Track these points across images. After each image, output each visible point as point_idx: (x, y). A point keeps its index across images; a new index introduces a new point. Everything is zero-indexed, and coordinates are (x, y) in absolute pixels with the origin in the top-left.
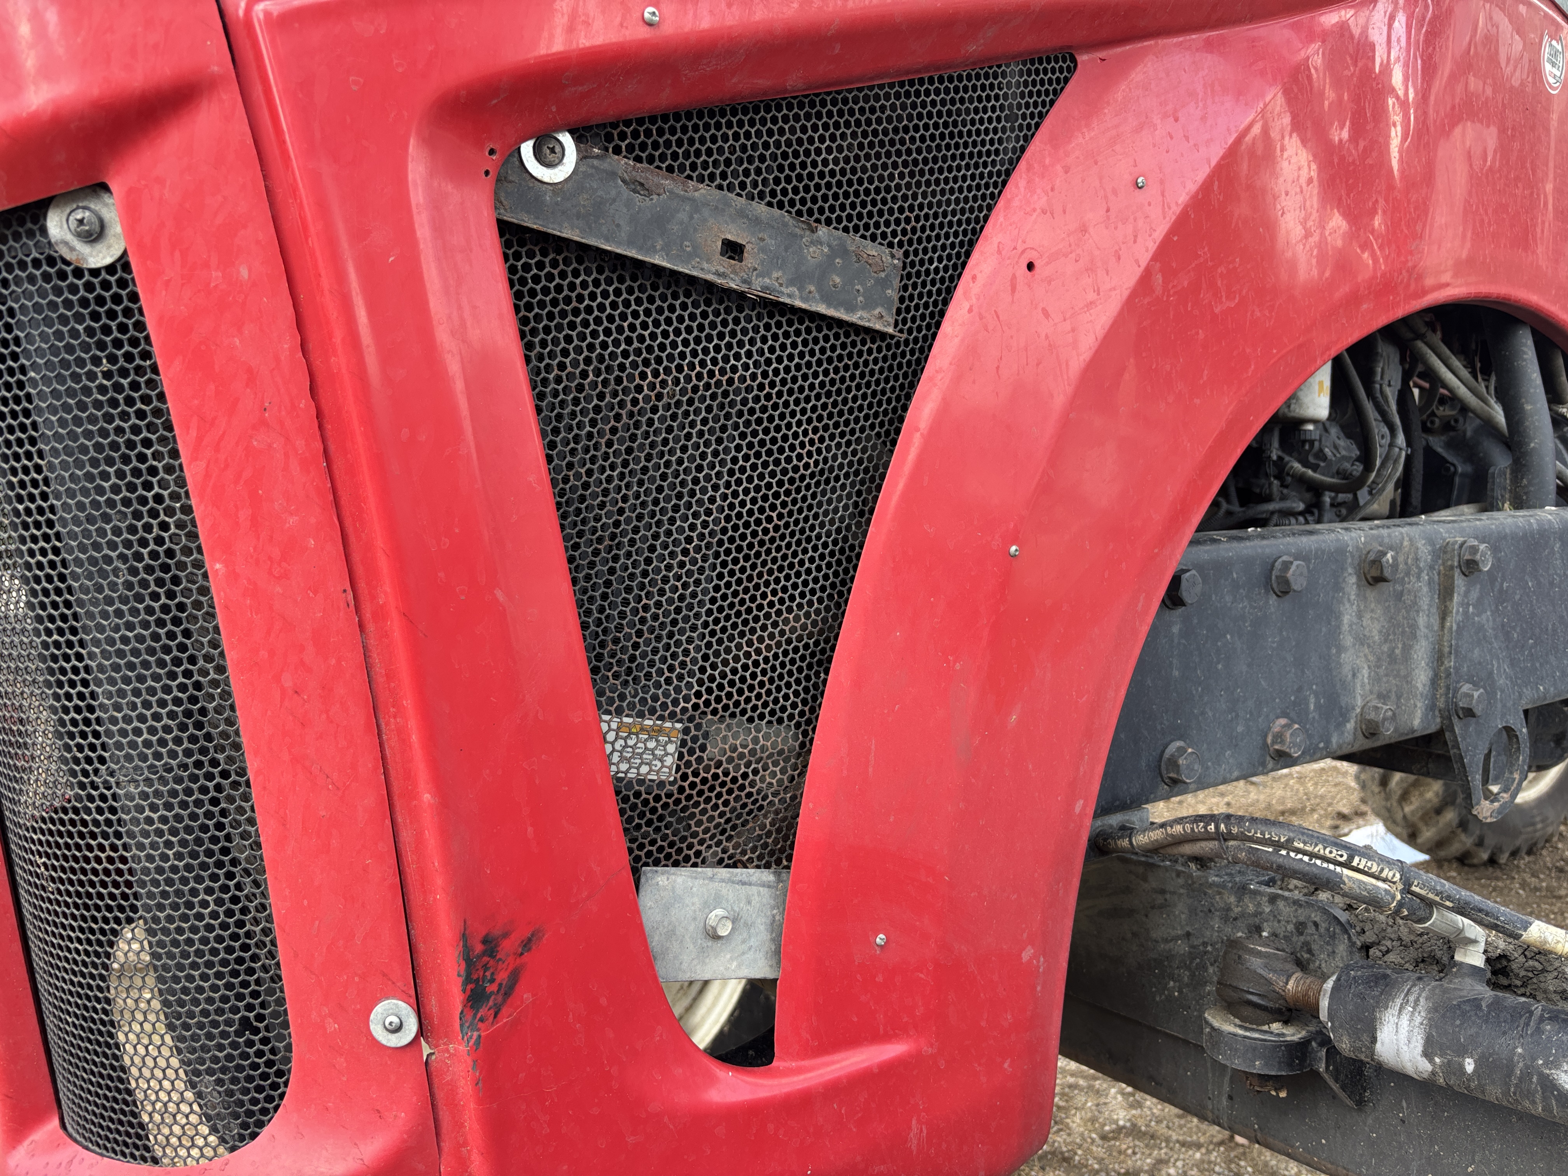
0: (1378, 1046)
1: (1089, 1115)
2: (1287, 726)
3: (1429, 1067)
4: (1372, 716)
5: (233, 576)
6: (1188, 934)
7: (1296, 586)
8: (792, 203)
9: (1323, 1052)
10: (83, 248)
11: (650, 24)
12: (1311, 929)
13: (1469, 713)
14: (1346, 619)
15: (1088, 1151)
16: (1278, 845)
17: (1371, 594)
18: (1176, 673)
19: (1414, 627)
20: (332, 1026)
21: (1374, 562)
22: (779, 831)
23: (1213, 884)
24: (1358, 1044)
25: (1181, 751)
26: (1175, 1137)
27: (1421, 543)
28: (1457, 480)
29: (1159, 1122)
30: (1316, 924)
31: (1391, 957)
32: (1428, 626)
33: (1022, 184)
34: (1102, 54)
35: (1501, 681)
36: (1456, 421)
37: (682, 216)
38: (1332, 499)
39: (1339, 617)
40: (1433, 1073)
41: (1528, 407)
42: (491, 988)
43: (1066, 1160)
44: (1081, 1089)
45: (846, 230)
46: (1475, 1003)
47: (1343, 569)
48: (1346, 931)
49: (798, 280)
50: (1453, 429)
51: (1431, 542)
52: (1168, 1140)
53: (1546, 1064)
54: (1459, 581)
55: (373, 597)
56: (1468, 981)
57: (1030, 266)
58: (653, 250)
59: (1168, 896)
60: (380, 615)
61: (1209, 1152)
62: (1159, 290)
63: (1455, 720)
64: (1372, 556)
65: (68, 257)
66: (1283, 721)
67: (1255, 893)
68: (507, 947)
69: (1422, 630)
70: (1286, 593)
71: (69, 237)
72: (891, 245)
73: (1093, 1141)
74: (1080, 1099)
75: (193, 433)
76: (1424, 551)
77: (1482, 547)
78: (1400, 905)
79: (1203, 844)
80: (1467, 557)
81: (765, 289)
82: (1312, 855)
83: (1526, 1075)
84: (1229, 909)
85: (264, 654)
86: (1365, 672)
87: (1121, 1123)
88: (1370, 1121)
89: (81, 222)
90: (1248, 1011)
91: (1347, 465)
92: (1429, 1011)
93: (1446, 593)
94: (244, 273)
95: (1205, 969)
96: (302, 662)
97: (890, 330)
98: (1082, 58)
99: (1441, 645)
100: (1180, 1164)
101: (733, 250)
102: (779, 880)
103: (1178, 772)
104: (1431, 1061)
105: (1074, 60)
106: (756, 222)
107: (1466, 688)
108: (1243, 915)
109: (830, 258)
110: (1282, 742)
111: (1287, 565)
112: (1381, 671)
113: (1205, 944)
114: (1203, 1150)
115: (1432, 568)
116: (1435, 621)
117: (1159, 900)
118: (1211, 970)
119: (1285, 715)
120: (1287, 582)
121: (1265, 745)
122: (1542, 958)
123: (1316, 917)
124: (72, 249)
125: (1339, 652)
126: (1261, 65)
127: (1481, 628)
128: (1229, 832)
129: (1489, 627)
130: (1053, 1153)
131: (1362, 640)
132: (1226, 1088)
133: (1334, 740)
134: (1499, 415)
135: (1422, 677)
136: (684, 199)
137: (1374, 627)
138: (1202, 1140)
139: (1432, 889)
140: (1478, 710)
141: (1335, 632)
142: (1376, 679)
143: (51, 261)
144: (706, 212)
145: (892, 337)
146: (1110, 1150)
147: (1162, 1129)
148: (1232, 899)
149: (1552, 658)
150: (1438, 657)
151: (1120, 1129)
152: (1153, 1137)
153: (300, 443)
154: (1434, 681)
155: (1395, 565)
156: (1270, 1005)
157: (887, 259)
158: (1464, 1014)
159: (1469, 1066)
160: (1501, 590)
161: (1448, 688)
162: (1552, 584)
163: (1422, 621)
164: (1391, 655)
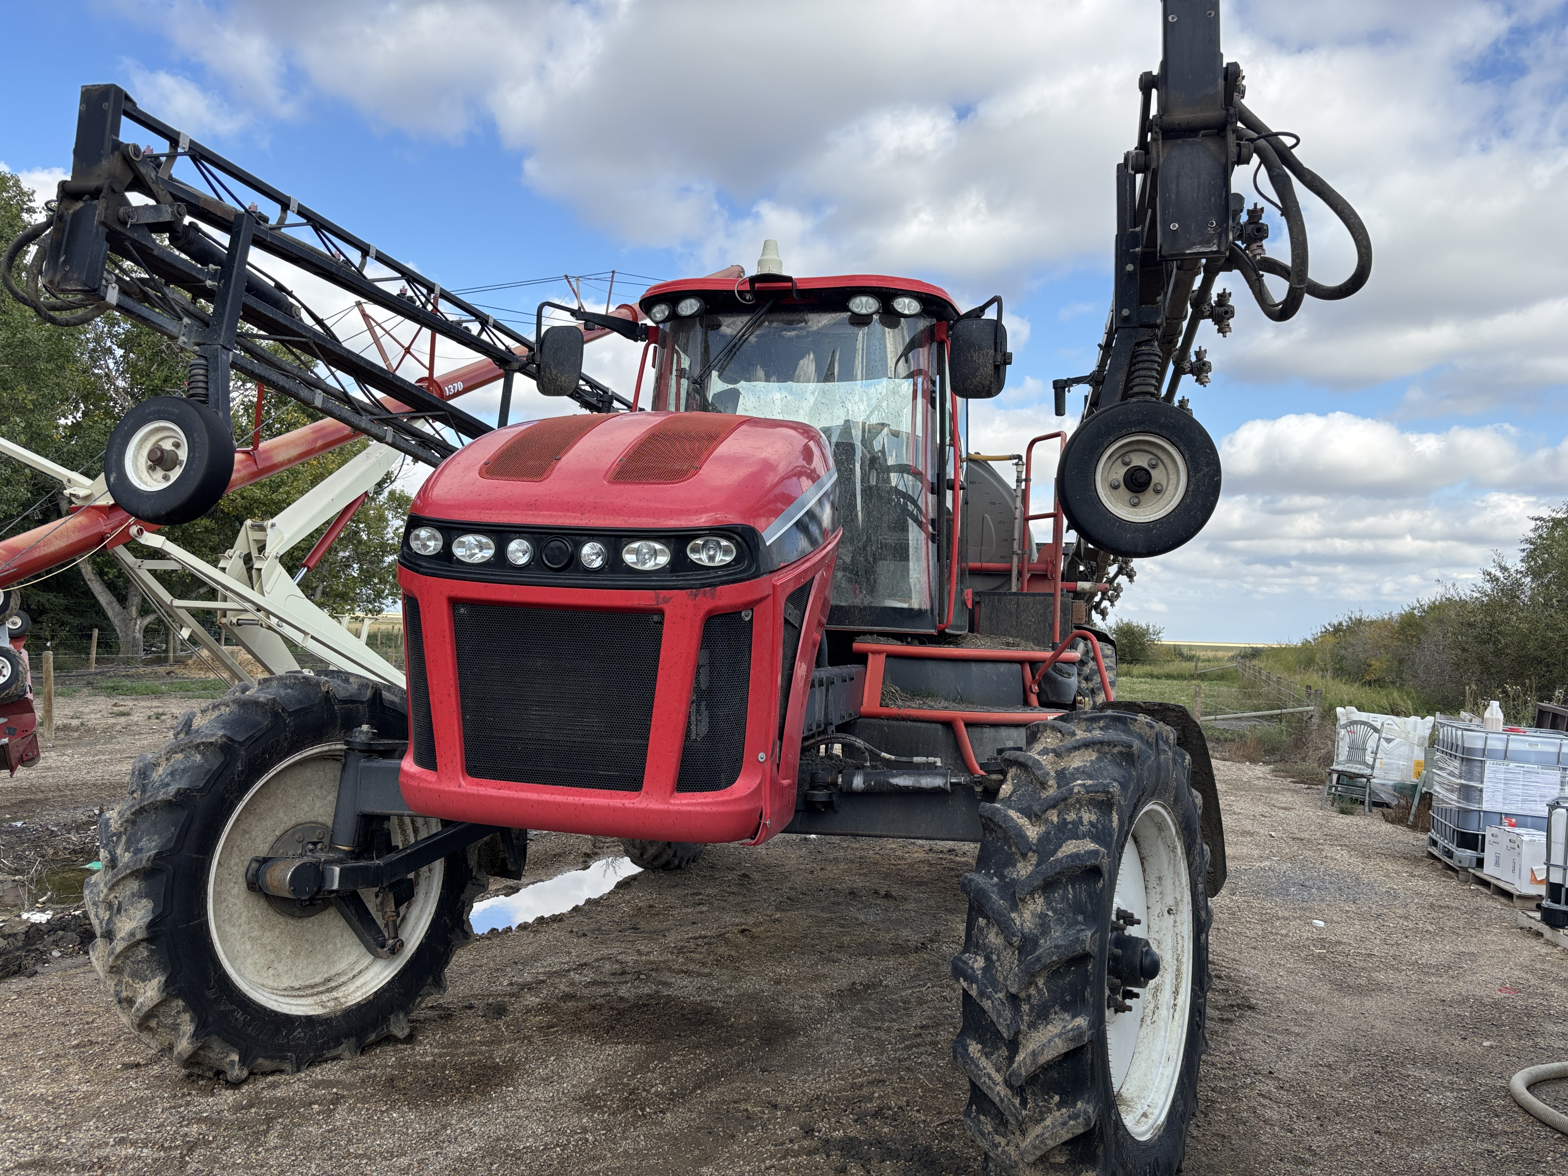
0: (852, 785)
4: (818, 723)
9: (834, 795)
10: (745, 619)
15: (581, 992)
17: (819, 689)
24: (849, 786)
30: (827, 768)
35: (834, 716)
40: (865, 788)
46: (872, 772)
51: (825, 676)
53: (887, 779)
54: (830, 687)
56: (868, 769)
63: (828, 725)
65: (742, 620)
69: (824, 701)
77: (834, 677)
80: (832, 680)
83: (883, 782)
84: (805, 769)
85: (756, 687)
89: (747, 614)
90: (819, 788)
92: (863, 775)
93: (827, 690)
99: (826, 705)
104: (865, 785)
107: (830, 717)
115: (826, 683)
116: (825, 698)
123: (827, 766)
129: (832, 700)
131: (817, 702)
140: (832, 723)
142: (819, 713)
143: (739, 620)
150: (825, 708)
152: (605, 983)
154: (824, 715)
156: (825, 784)
158: (870, 774)
159: (873, 783)
161: (827, 717)
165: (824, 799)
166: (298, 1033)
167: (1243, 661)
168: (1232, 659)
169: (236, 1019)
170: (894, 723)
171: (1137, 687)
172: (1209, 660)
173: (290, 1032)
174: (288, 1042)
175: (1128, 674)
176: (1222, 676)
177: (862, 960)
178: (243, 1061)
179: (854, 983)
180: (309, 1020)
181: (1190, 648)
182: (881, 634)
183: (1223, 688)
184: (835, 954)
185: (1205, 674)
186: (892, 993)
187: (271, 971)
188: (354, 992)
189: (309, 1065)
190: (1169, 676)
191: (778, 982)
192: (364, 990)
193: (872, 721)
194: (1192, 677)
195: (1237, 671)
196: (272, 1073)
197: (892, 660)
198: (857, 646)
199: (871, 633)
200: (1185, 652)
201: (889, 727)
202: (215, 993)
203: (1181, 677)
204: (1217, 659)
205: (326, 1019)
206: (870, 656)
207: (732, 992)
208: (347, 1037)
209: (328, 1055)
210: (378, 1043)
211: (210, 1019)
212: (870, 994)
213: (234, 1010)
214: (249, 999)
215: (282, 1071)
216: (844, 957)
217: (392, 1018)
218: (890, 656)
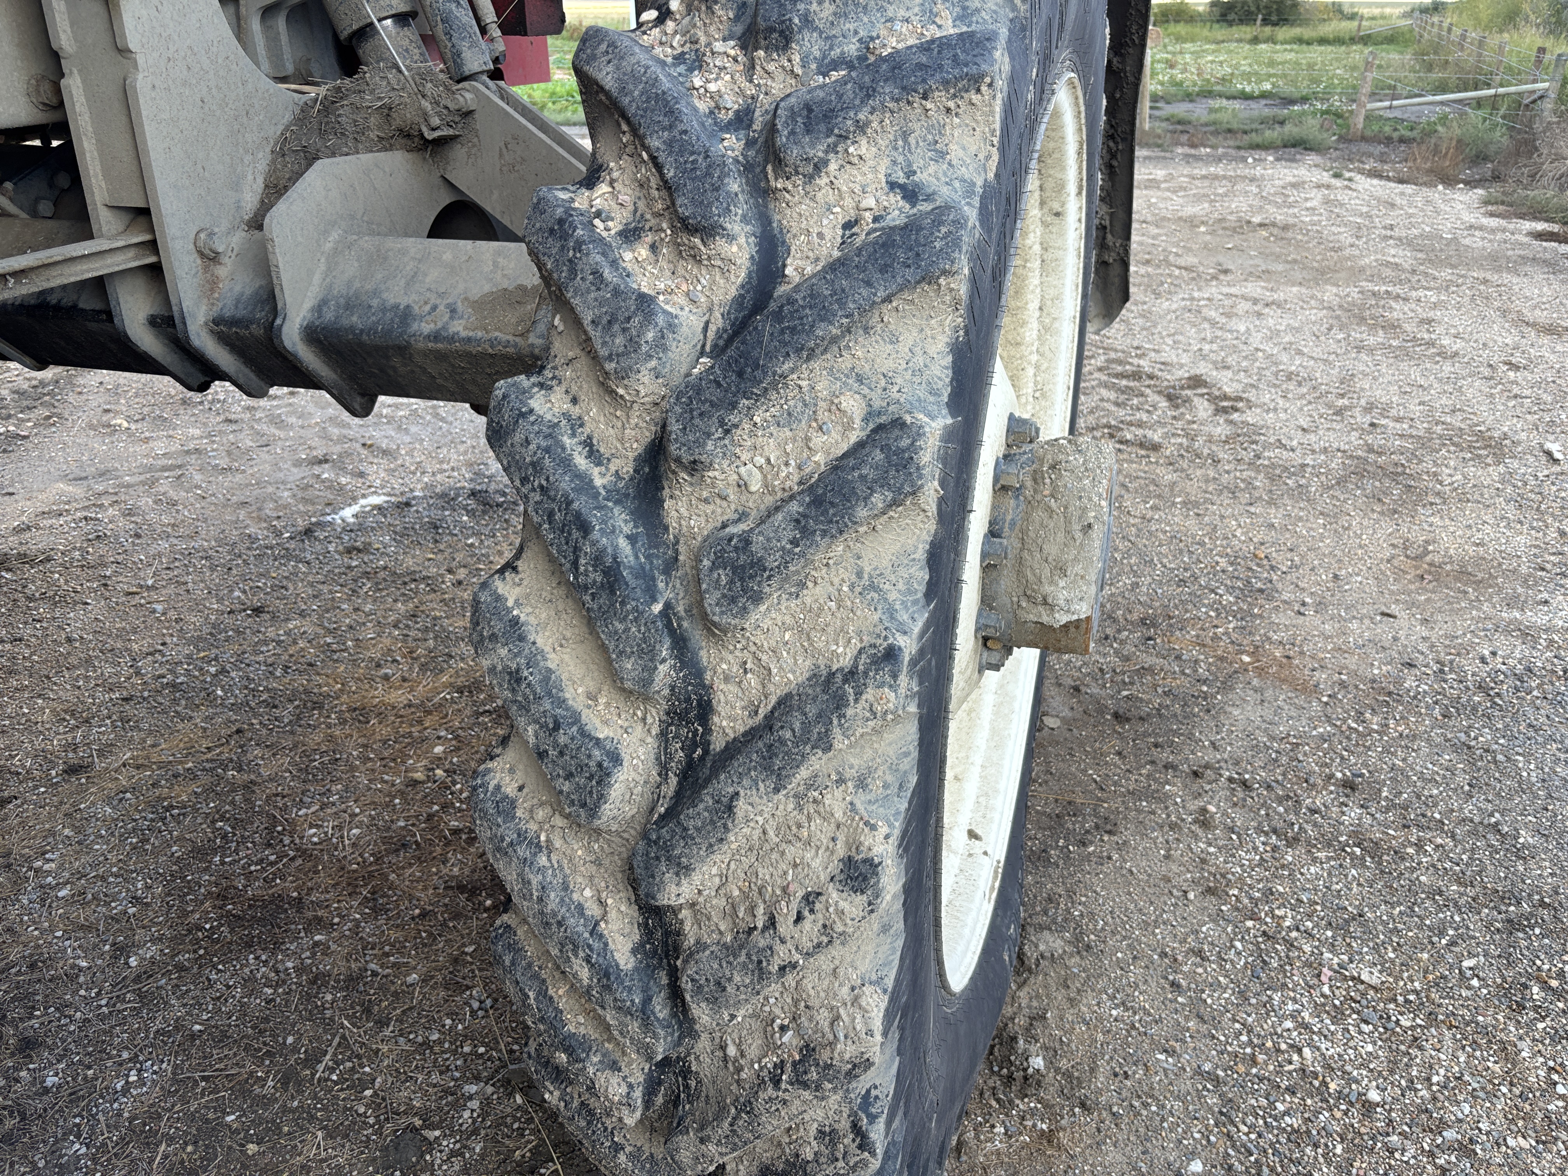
167: (1424, 16)
168: (1406, 15)
171: (1279, 58)
172: (1373, 18)
175: (1272, 40)
176: (1392, 38)
181: (1352, 5)
183: (1392, 56)
185: (1369, 36)
190: (1323, 41)
194: (1353, 40)
195: (1411, 31)
200: (1347, 10)
203: (1338, 41)
204: (1383, 17)
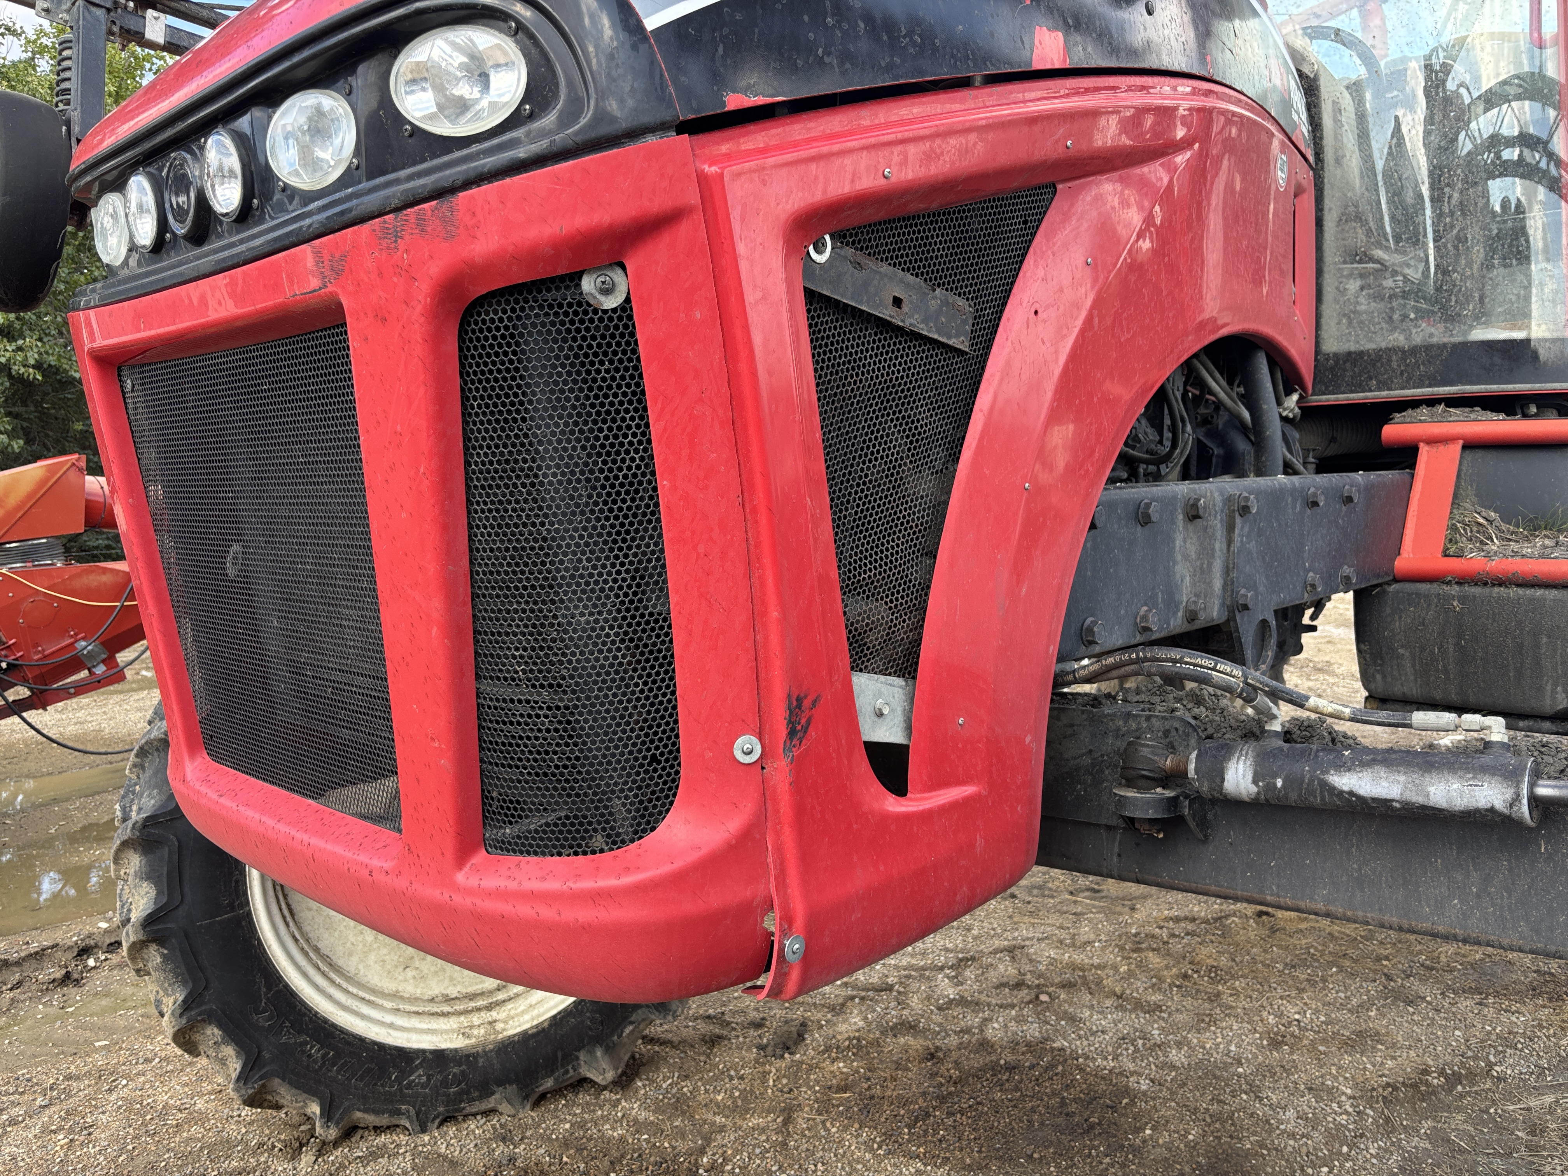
0: (1226, 784)
1: (925, 995)
2: (1150, 611)
3: (1255, 789)
4: (1193, 607)
5: (674, 488)
6: (1091, 751)
7: (1154, 519)
8: (922, 274)
9: (1187, 802)
10: (602, 298)
11: (886, 177)
12: (1174, 733)
13: (1246, 607)
14: (1178, 543)
15: (929, 1019)
16: (1175, 661)
17: (1191, 527)
18: (1089, 573)
19: (1213, 550)
20: (708, 755)
21: (1192, 505)
22: (905, 656)
23: (1108, 714)
24: (1214, 785)
25: (1095, 623)
26: (994, 1002)
27: (1216, 495)
28: (1214, 459)
29: (980, 993)
30: (1177, 729)
31: (1227, 736)
32: (1221, 550)
33: (1032, 263)
34: (1069, 184)
35: (1261, 589)
36: (1212, 417)
37: (876, 282)
38: (1145, 470)
39: (1174, 541)
40: (1258, 793)
41: (1265, 407)
42: (799, 728)
43: (911, 1027)
44: (915, 978)
45: (947, 290)
46: (1281, 749)
47: (1176, 510)
48: (1196, 730)
49: (925, 321)
50: (1210, 423)
51: (1222, 494)
52: (989, 1005)
53: (1322, 773)
54: (1238, 520)
55: (751, 500)
56: (1274, 739)
57: (1036, 313)
58: (861, 302)
59: (1075, 728)
60: (754, 510)
61: (1021, 1009)
62: (1096, 328)
63: (1237, 612)
64: (1191, 502)
65: (592, 302)
66: (1145, 608)
67: (1136, 716)
68: (807, 703)
69: (1218, 553)
70: (1146, 523)
71: (594, 291)
72: (968, 299)
73: (932, 1011)
74: (915, 985)
75: (659, 405)
76: (1218, 499)
77: (1252, 497)
78: (1242, 690)
79: (1127, 668)
80: (1243, 504)
81: (911, 325)
82: (1195, 665)
83: (1311, 782)
84: (1119, 729)
85: (688, 533)
86: (1188, 578)
87: (952, 997)
88: (1211, 848)
89: (604, 283)
90: (1142, 783)
91: (1153, 446)
92: (1254, 757)
93: (1230, 528)
94: (698, 315)
95: (1102, 772)
96: (711, 538)
97: (967, 350)
98: (1060, 187)
99: (1228, 563)
100: (1001, 1019)
101: (897, 302)
102: (907, 685)
103: (1094, 636)
104: (1257, 785)
105: (1055, 187)
106: (908, 285)
107: (1243, 591)
108: (1128, 732)
109: (941, 306)
110: (1147, 621)
111: (1148, 505)
112: (1196, 579)
113: (1102, 756)
114: (1017, 1008)
115: (1222, 511)
116: (1224, 546)
117: (1069, 731)
118: (1107, 772)
119: (1146, 605)
120: (1149, 516)
121: (1136, 624)
122: (1309, 729)
123: (1177, 724)
124: (595, 298)
125: (1174, 565)
126: (1145, 190)
127: (1250, 552)
128: (1145, 657)
129: (1254, 550)
130: (902, 1024)
131: (1186, 557)
132: (1116, 850)
133: (1172, 623)
134: (1246, 415)
135: (1218, 584)
136: (876, 272)
137: (1192, 549)
138: (1015, 1001)
139: (1258, 681)
140: (1250, 606)
141: (1172, 551)
142: (1193, 584)
143: (580, 304)
144: (886, 280)
145: (967, 353)
146: (946, 1017)
147: (983, 998)
148: (1121, 723)
149: (1287, 575)
150: (1227, 571)
151: (951, 1001)
152: (977, 1004)
153: (721, 412)
154: (1224, 587)
155: (1205, 508)
156: (1156, 776)
157: (967, 308)
158: (1274, 755)
159: (1279, 783)
160: (1259, 528)
161: (1232, 591)
162: (1286, 525)
163: (1217, 546)
164: (1201, 568)
165: (1151, 814)
166: (418, 1076)
169: (310, 1056)
170: (1477, 590)
173: (404, 1073)
174: (401, 1090)
177: (1466, 1004)
178: (328, 1115)
179: (1425, 1072)
180: (439, 1057)
182: (1453, 402)
184: (1415, 986)
186: (1510, 1097)
187: (410, 973)
188: (523, 1012)
189: (441, 1124)
191: (1276, 1043)
192: (535, 1012)
193: (1424, 587)
196: (378, 1130)
197: (1480, 454)
198: (1393, 431)
199: (1431, 402)
201: (1463, 599)
202: (270, 1018)
205: (468, 1056)
206: (1424, 449)
207: (1176, 1056)
208: (501, 1083)
209: (468, 1110)
210: (558, 1092)
211: (266, 1055)
212: (1461, 1096)
213: (306, 1043)
214: (334, 1026)
215: (391, 1128)
216: (1429, 992)
217: (582, 1056)
218: (1471, 446)
